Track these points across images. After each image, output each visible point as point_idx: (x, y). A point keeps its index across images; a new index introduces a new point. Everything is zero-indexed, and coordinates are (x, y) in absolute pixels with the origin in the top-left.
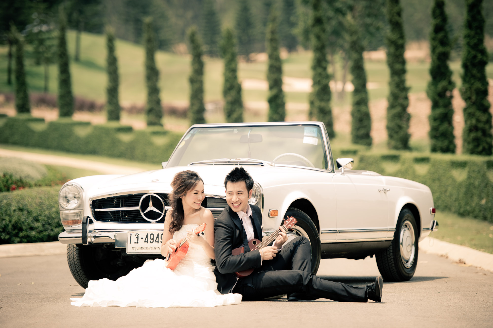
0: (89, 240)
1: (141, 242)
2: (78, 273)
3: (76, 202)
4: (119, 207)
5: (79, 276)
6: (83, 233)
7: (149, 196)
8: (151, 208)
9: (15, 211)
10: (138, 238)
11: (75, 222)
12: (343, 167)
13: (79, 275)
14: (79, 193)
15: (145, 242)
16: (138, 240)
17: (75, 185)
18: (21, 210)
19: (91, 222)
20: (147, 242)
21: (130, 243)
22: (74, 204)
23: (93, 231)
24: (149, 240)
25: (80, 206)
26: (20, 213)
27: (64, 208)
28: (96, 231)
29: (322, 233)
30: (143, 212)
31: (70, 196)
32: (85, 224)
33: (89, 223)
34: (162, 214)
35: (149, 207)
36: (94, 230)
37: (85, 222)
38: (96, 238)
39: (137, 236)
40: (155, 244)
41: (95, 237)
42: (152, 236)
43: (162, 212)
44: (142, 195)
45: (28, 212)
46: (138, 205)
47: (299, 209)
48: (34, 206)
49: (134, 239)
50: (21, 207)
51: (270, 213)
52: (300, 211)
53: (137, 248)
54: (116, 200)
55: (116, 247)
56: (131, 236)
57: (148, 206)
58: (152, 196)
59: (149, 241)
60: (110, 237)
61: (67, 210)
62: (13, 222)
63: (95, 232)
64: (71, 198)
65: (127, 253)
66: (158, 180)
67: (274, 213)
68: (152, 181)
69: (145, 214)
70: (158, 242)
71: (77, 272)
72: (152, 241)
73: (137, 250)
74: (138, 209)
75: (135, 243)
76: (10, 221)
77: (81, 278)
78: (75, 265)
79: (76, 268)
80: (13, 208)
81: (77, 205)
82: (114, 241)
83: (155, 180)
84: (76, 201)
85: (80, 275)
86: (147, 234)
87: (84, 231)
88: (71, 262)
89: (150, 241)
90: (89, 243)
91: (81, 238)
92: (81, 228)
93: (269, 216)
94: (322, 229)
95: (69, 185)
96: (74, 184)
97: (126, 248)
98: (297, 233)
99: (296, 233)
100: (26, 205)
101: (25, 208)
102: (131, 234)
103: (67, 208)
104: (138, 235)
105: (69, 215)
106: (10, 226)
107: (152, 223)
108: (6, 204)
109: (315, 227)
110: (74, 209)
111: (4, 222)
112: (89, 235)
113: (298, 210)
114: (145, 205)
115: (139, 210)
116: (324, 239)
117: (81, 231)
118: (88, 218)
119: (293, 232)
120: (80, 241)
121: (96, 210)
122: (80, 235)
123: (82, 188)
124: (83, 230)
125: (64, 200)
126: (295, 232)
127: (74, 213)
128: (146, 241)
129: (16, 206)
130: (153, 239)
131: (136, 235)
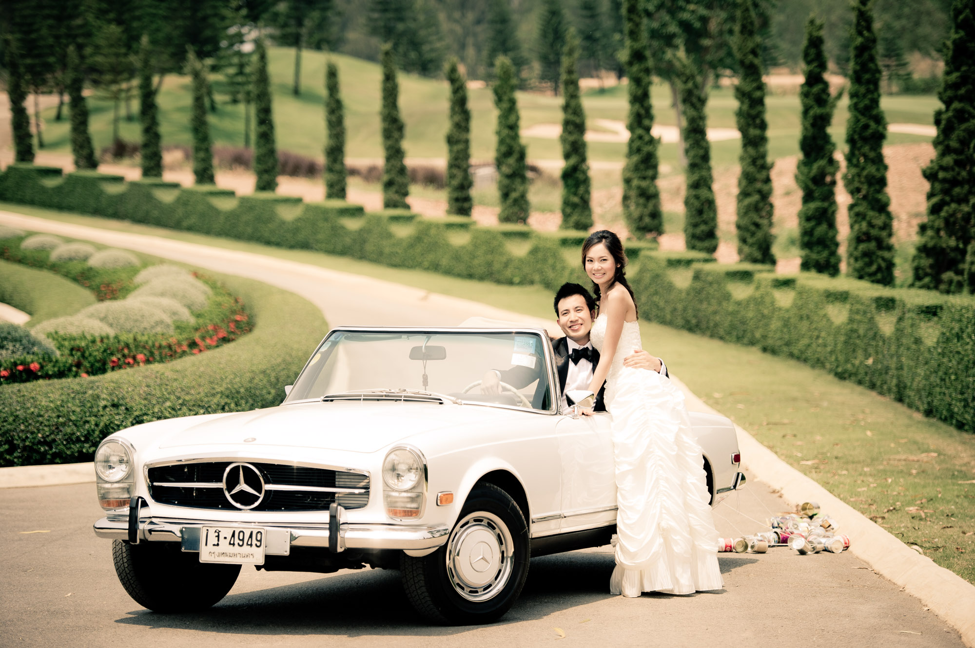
0: (139, 536)
1: (224, 544)
2: (130, 582)
3: (124, 469)
4: (191, 480)
5: (132, 587)
6: (130, 522)
7: (238, 467)
8: (243, 486)
9: (105, 407)
10: (218, 536)
11: (121, 503)
12: (576, 404)
13: (131, 584)
14: (126, 454)
15: (230, 544)
16: (218, 540)
17: (122, 442)
18: (115, 406)
19: (145, 504)
20: (234, 544)
21: (206, 545)
22: (118, 473)
23: (148, 521)
24: (237, 541)
25: (130, 475)
26: (114, 411)
27: (104, 480)
28: (154, 520)
29: (533, 522)
30: (229, 492)
31: (114, 459)
32: (133, 510)
33: (142, 506)
34: (259, 497)
35: (239, 485)
36: (150, 518)
37: (134, 506)
38: (152, 533)
39: (217, 534)
40: (246, 549)
41: (150, 531)
42: (241, 534)
43: (260, 493)
44: (229, 463)
45: (127, 409)
46: (221, 481)
47: (494, 484)
48: (137, 398)
49: (212, 539)
50: (116, 400)
51: (439, 498)
52: (495, 487)
53: (217, 553)
54: (186, 470)
55: (183, 550)
56: (207, 533)
57: (237, 482)
58: (243, 467)
59: (236, 543)
60: (174, 533)
61: (107, 482)
62: (102, 425)
63: (152, 523)
64: (114, 463)
65: (201, 561)
66: (255, 439)
67: (447, 499)
68: (245, 441)
69: (232, 496)
70: (251, 545)
71: (129, 580)
72: (241, 543)
73: (216, 557)
74: (222, 487)
75: (214, 545)
76: (97, 425)
77: (135, 589)
78: (125, 568)
79: (126, 574)
80: (103, 403)
81: (124, 473)
82: (180, 540)
83: (250, 440)
84: (123, 466)
85: (133, 585)
86: (234, 532)
87: (133, 520)
88: (119, 564)
89: (238, 544)
90: (140, 540)
91: (127, 531)
92: (128, 513)
93: (437, 505)
94: (533, 516)
95: (111, 441)
96: (120, 440)
97: (199, 553)
98: (488, 523)
99: (487, 525)
100: (123, 398)
101: (121, 402)
102: (207, 530)
103: (106, 479)
104: (220, 531)
105: (111, 491)
106: (97, 433)
107: (243, 511)
108: (92, 395)
109: (521, 512)
110: (116, 482)
111: (87, 426)
112: (141, 526)
113: (492, 485)
114: (233, 481)
115: (222, 489)
116: (537, 531)
117: (128, 519)
118: (140, 500)
119: (482, 523)
120: (127, 538)
121: (155, 484)
122: (126, 526)
123: (132, 445)
124: (131, 516)
125: (104, 467)
126: (485, 522)
127: (119, 488)
128: (232, 542)
129: (108, 401)
130: (243, 540)
131: (216, 532)
